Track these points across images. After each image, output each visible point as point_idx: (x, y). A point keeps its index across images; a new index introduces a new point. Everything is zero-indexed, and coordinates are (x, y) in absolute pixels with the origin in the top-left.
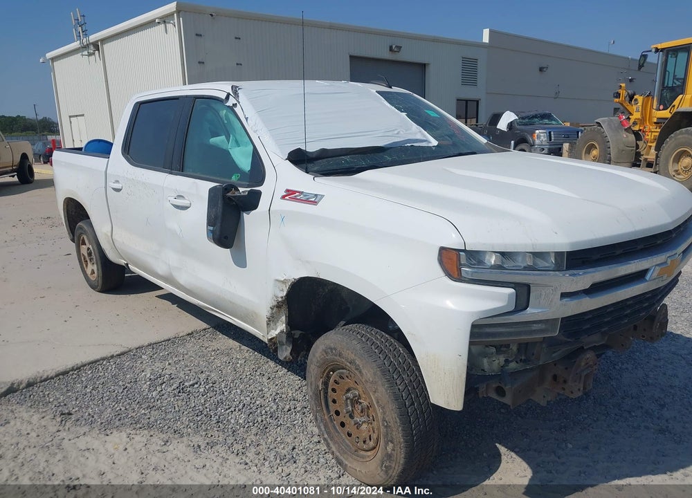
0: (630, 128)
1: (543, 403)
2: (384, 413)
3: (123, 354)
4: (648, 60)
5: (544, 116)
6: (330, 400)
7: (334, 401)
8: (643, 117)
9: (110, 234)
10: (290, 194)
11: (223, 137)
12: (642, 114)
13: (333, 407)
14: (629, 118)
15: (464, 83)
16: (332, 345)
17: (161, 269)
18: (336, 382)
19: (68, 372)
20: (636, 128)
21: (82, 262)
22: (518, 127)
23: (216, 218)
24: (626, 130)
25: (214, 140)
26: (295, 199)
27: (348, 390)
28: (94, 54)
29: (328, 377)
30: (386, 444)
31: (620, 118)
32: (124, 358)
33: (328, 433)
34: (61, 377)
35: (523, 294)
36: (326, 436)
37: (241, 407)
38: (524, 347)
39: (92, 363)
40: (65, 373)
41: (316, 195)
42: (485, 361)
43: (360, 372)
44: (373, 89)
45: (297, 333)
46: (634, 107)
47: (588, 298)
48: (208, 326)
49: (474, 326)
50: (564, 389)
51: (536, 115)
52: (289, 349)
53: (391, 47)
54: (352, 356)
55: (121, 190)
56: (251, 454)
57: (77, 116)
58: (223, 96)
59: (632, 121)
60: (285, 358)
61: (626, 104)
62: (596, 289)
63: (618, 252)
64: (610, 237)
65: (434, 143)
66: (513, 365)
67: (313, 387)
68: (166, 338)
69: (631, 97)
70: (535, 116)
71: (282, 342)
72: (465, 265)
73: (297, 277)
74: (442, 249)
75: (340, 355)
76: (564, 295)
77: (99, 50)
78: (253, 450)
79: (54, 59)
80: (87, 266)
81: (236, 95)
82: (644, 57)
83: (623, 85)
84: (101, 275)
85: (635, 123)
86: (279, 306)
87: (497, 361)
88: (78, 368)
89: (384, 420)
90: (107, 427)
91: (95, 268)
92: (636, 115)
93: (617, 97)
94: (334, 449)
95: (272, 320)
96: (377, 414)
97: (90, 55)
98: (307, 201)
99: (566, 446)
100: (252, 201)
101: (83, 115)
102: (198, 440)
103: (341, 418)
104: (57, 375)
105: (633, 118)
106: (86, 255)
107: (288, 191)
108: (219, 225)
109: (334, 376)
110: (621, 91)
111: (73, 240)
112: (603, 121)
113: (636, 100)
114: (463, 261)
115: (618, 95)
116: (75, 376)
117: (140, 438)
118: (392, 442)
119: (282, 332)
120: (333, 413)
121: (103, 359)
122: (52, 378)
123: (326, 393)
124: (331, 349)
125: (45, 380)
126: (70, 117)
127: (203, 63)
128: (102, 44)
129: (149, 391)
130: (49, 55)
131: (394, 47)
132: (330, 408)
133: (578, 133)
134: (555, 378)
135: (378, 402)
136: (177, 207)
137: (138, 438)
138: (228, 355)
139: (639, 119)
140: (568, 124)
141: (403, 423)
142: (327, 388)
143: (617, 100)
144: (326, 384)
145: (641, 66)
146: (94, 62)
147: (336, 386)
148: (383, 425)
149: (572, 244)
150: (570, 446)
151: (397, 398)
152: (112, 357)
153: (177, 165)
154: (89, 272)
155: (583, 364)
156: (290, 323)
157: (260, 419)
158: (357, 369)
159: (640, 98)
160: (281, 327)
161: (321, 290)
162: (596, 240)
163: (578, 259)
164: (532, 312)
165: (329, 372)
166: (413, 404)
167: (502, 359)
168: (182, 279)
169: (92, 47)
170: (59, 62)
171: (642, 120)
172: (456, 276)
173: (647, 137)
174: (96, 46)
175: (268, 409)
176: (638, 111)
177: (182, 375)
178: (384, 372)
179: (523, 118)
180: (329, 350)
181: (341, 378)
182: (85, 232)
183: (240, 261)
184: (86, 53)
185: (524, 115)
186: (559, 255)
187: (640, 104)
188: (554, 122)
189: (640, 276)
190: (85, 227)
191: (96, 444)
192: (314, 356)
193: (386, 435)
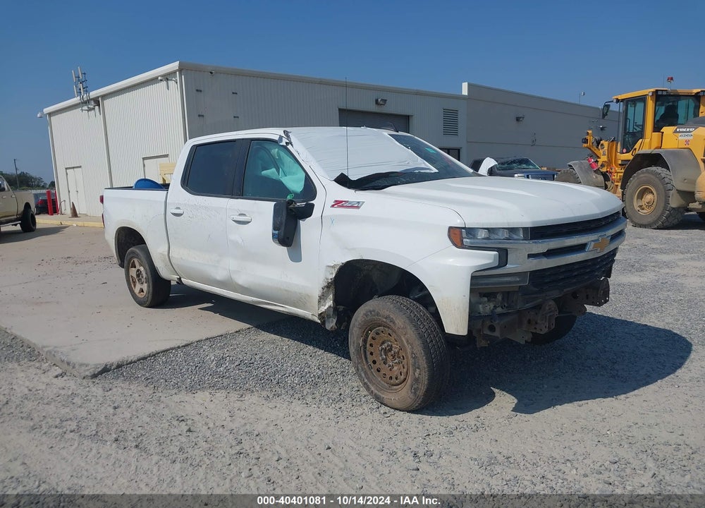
0: (598, 169)
1: (523, 342)
2: (412, 348)
3: (187, 345)
4: (611, 109)
5: (521, 162)
6: (368, 353)
7: (372, 354)
8: (609, 160)
9: (166, 253)
10: (338, 203)
11: (274, 170)
12: (608, 157)
13: (370, 358)
14: (597, 161)
15: (446, 133)
16: (371, 309)
17: (220, 275)
18: (373, 338)
19: (147, 358)
20: (604, 170)
21: (130, 282)
22: (498, 172)
23: (281, 223)
24: (595, 171)
25: (264, 173)
26: (342, 206)
27: (383, 343)
28: (94, 109)
29: (367, 336)
30: (415, 371)
31: (589, 161)
32: (189, 348)
33: (368, 378)
34: (142, 361)
35: (503, 256)
36: (366, 381)
37: (293, 373)
38: (507, 295)
39: (164, 351)
40: (144, 358)
41: (359, 202)
42: (481, 306)
43: (394, 323)
44: (386, 133)
45: (341, 308)
46: (601, 151)
47: (546, 259)
48: (251, 326)
49: (473, 278)
50: (535, 328)
51: (514, 160)
52: (335, 321)
53: (377, 101)
54: (388, 313)
55: (182, 214)
56: (309, 399)
57: (74, 168)
58: (276, 138)
59: (600, 164)
60: (332, 328)
61: (594, 149)
62: (550, 253)
63: (565, 230)
64: (561, 219)
65: (435, 170)
66: (499, 310)
67: (356, 344)
68: (219, 334)
69: (598, 143)
70: (514, 162)
71: (330, 315)
72: (465, 238)
73: (344, 261)
74: (450, 228)
75: (378, 314)
76: (530, 256)
77: (99, 105)
78: (310, 397)
79: (50, 114)
80: (135, 286)
81: (288, 137)
82: (608, 106)
83: (590, 132)
84: (151, 291)
85: (602, 166)
86: (328, 287)
87: (489, 307)
88: (154, 355)
89: (413, 353)
90: (192, 389)
91: (145, 287)
92: (603, 159)
93: (585, 143)
94: (373, 389)
95: (322, 298)
96: (406, 354)
97: (90, 110)
98: (352, 207)
99: (543, 387)
100: (307, 212)
101: (80, 167)
102: (264, 393)
103: (377, 365)
104: (139, 360)
105: (600, 161)
106: (135, 276)
107: (336, 201)
108: (283, 228)
109: (371, 334)
110: (588, 137)
111: (122, 265)
112: (574, 164)
113: (602, 145)
114: (464, 235)
115: (586, 141)
116: (152, 361)
117: (221, 395)
118: (419, 368)
119: (330, 307)
120: (370, 363)
121: (172, 349)
122: (135, 362)
123: (365, 348)
124: (371, 312)
125: (131, 363)
126: (66, 169)
127: (203, 116)
128: (103, 100)
129: (217, 367)
130: (47, 110)
131: (379, 100)
132: (368, 360)
133: (554, 176)
134: (529, 322)
135: (407, 341)
136: (239, 222)
137: (218, 395)
138: (273, 343)
139: (605, 162)
140: (545, 169)
141: (426, 354)
142: (366, 344)
143: (586, 145)
144: (365, 341)
145: (604, 115)
146: (95, 117)
147: (373, 342)
148: (412, 357)
149: (533, 222)
150: (546, 386)
151: (421, 337)
152: (179, 347)
153: (237, 191)
154: (137, 290)
155: (547, 308)
156: (335, 301)
157: (310, 380)
158: (391, 321)
159: (605, 144)
160: (329, 303)
161: (358, 274)
162: (549, 221)
163: (538, 232)
164: (511, 267)
165: (367, 332)
166: (432, 341)
167: (492, 305)
168: (241, 280)
169: (93, 103)
170: (57, 116)
171: (609, 163)
172: (459, 245)
173: (614, 178)
174: (97, 101)
175: (315, 374)
176: (604, 154)
177: (240, 356)
178: (411, 321)
179: (503, 164)
180: (369, 313)
181: (377, 334)
182: (137, 256)
183: (296, 257)
184: (86, 108)
185: (503, 161)
186: (525, 229)
187: (606, 148)
188: (531, 167)
189: (581, 248)
190: (137, 251)
191: (187, 398)
192: (356, 320)
193: (414, 365)
